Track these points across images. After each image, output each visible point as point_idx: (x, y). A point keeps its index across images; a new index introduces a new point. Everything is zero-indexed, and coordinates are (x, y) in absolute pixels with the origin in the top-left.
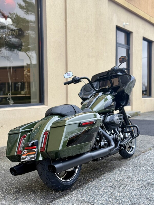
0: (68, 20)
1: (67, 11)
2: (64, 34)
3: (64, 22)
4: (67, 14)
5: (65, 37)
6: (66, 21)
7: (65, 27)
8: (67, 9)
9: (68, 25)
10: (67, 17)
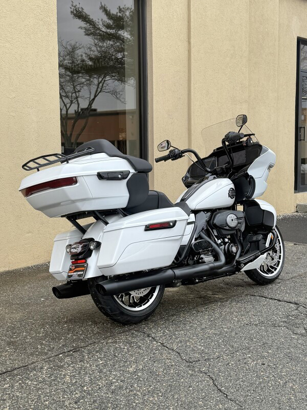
0: (192, 41)
1: (192, 24)
2: (186, 65)
3: (186, 44)
4: (192, 30)
5: (187, 71)
6: (189, 43)
7: (187, 52)
8: (192, 20)
9: (193, 50)
10: (192, 35)
